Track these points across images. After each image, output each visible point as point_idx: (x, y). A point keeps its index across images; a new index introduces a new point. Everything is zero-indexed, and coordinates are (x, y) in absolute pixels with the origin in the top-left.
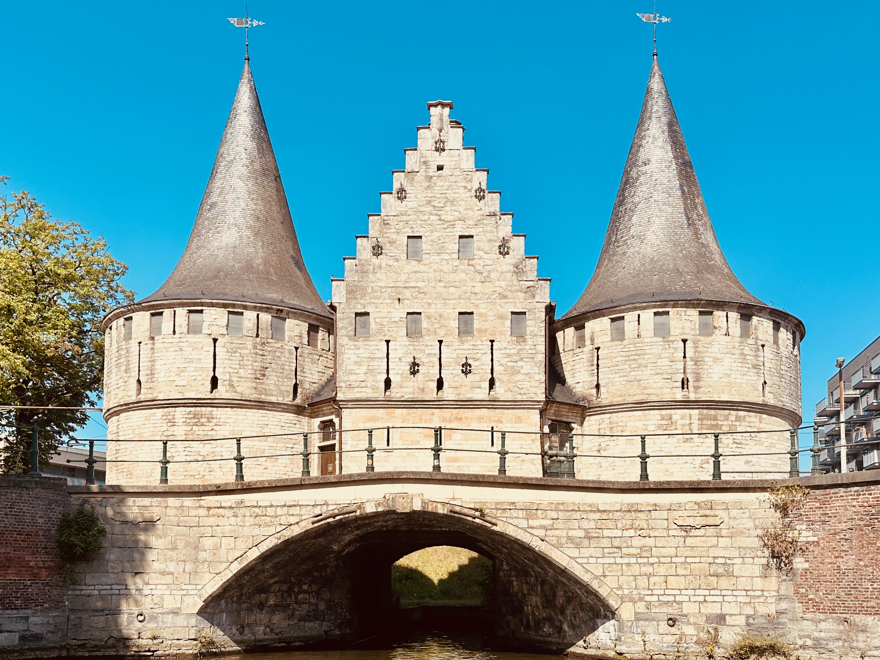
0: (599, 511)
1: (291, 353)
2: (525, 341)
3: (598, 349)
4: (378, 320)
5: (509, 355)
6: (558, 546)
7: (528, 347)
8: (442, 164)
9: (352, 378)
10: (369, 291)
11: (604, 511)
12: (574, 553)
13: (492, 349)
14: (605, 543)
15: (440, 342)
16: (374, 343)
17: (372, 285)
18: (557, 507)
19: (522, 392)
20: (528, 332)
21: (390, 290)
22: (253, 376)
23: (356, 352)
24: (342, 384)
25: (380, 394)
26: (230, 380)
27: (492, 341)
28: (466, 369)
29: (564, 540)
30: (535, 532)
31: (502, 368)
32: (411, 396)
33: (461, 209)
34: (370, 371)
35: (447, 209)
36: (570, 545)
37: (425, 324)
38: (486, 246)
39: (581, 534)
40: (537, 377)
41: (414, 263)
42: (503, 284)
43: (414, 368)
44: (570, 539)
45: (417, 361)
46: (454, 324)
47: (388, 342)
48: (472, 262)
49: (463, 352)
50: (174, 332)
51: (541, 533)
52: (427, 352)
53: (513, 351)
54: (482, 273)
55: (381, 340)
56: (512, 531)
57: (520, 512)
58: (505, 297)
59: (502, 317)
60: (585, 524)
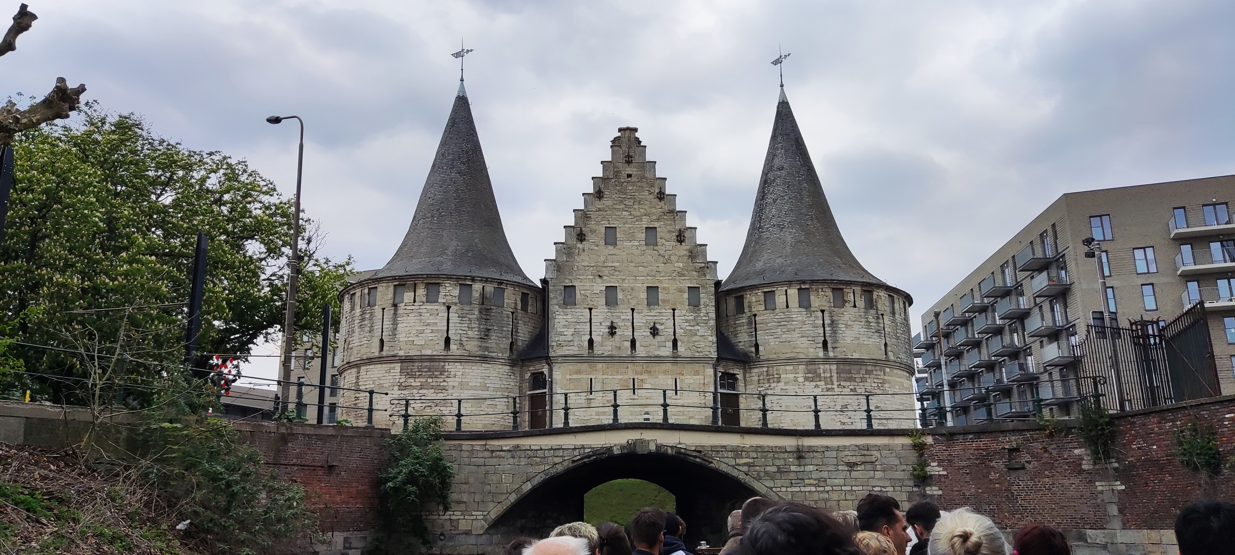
0: (786, 452)
1: (508, 317)
2: (699, 310)
3: (755, 315)
4: (582, 292)
5: (687, 321)
6: (759, 478)
7: (702, 314)
8: (630, 173)
9: (562, 338)
10: (576, 269)
11: (791, 452)
12: (770, 484)
13: (674, 316)
14: (792, 476)
15: (633, 310)
16: (579, 310)
17: (577, 264)
18: (757, 449)
19: (699, 350)
20: (702, 303)
21: (592, 268)
22: (479, 336)
23: (565, 317)
24: (554, 344)
25: (585, 351)
26: (460, 340)
27: (674, 310)
28: (654, 332)
29: (762, 474)
30: (741, 468)
31: (683, 331)
32: (610, 353)
33: (646, 207)
34: (576, 333)
35: (636, 207)
36: (767, 478)
37: (620, 296)
38: (667, 236)
39: (774, 469)
40: (710, 338)
41: (611, 247)
42: (681, 265)
43: (612, 330)
44: (766, 473)
45: (615, 325)
46: (644, 295)
47: (590, 309)
48: (656, 248)
49: (651, 318)
50: (415, 301)
51: (745, 469)
52: (622, 317)
53: (691, 318)
54: (664, 256)
55: (585, 308)
56: (724, 468)
57: (730, 453)
58: (683, 275)
59: (681, 291)
60: (778, 462)
